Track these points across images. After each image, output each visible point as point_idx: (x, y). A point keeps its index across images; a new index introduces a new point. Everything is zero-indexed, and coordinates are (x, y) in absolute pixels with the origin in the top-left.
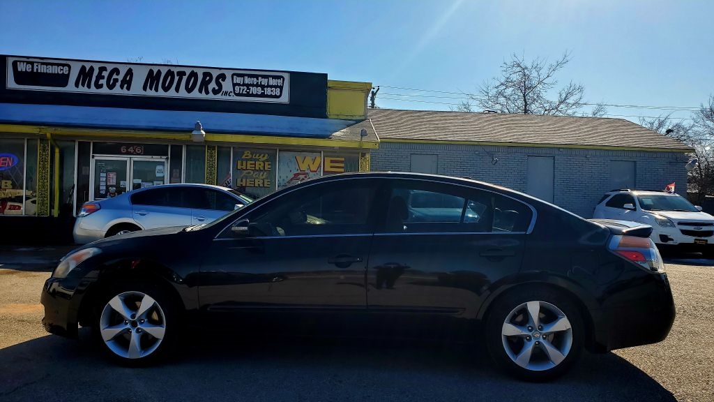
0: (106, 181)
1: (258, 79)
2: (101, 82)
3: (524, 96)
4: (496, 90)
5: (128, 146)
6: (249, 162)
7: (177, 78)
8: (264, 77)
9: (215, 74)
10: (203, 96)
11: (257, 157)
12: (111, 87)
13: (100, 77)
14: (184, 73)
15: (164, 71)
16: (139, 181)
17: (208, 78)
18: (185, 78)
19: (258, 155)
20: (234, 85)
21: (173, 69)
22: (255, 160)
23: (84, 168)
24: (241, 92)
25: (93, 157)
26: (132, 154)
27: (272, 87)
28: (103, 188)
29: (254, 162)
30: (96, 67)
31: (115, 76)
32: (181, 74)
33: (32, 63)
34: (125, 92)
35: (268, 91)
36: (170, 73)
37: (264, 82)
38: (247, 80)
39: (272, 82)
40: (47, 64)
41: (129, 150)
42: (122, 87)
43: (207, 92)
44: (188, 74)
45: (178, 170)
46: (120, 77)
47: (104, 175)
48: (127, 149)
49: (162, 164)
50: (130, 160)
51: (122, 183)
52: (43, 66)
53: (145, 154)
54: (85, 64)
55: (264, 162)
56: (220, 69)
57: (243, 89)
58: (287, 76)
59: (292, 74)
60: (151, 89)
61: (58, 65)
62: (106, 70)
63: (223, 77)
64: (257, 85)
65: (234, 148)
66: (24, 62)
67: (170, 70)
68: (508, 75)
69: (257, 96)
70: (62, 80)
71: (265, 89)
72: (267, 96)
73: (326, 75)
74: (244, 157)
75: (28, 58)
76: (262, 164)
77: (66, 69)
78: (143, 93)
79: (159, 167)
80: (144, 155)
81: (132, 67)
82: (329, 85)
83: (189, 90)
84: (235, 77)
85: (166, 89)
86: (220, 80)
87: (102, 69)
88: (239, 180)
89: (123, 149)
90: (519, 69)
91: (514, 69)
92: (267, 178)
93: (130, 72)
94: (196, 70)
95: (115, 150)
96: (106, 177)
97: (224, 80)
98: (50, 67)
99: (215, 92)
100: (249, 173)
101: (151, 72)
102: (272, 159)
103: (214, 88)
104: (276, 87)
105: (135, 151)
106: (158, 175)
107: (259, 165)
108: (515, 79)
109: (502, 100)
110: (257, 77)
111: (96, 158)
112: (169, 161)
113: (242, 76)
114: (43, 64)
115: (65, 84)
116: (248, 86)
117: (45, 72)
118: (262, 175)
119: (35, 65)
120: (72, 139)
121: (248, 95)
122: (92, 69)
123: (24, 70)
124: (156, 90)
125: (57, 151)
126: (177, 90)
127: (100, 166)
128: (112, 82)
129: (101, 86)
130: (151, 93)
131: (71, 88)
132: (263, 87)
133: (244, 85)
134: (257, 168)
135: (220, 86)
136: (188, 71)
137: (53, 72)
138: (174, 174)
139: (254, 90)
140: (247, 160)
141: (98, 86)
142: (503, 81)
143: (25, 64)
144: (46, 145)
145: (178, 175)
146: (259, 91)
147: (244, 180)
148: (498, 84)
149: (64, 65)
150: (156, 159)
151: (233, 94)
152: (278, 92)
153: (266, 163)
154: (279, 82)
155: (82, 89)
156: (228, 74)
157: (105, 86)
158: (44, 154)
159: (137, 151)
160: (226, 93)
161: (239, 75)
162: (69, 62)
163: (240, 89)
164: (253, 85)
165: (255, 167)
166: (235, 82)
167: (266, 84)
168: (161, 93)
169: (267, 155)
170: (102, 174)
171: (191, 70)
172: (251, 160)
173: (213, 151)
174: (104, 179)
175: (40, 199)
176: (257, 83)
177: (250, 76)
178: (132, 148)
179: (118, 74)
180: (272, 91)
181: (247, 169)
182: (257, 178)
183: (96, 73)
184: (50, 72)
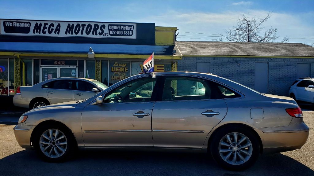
0: (48, 79)
1: (121, 27)
2: (45, 30)
3: (248, 35)
4: (234, 32)
7: (81, 28)
8: (124, 26)
9: (100, 25)
10: (94, 36)
11: (121, 65)
12: (50, 33)
13: (45, 28)
14: (85, 25)
15: (75, 24)
17: (97, 27)
18: (85, 27)
20: (109, 30)
21: (79, 23)
22: (120, 67)
23: (37, 72)
24: (113, 34)
26: (60, 65)
27: (128, 30)
30: (43, 23)
31: (52, 28)
32: (84, 26)
33: (12, 22)
34: (57, 35)
35: (126, 33)
36: (78, 25)
37: (124, 28)
38: (116, 28)
39: (128, 28)
40: (19, 22)
41: (58, 63)
42: (55, 33)
43: (96, 34)
45: (82, 73)
46: (54, 28)
47: (47, 75)
48: (57, 62)
49: (75, 69)
50: (59, 68)
52: (17, 23)
53: (66, 65)
54: (38, 22)
55: (124, 68)
56: (102, 22)
57: (114, 32)
58: (135, 25)
59: (138, 24)
60: (69, 33)
61: (25, 23)
62: (48, 25)
63: (104, 26)
64: (120, 30)
65: (109, 61)
66: (8, 22)
67: (78, 24)
68: (240, 25)
69: (120, 35)
70: (27, 30)
71: (125, 32)
72: (126, 35)
73: (154, 24)
74: (114, 65)
75: (10, 20)
76: (123, 69)
77: (28, 25)
78: (65, 35)
79: (73, 71)
81: (60, 23)
82: (156, 29)
83: (88, 33)
85: (76, 33)
86: (103, 28)
87: (46, 24)
88: (112, 77)
89: (55, 63)
90: (246, 22)
91: (243, 22)
92: (126, 76)
93: (59, 25)
94: (90, 23)
95: (51, 63)
96: (48, 76)
97: (104, 28)
98: (21, 24)
99: (100, 34)
100: (117, 73)
101: (69, 25)
102: (128, 66)
103: (100, 32)
104: (130, 30)
105: (61, 63)
106: (73, 75)
108: (243, 27)
109: (237, 36)
111: (42, 67)
112: (78, 68)
113: (113, 25)
114: (17, 22)
115: (28, 32)
116: (116, 30)
117: (19, 26)
118: (124, 74)
119: (14, 23)
120: (30, 58)
121: (116, 35)
122: (41, 24)
123: (9, 26)
124: (72, 34)
125: (23, 64)
126: (82, 33)
127: (45, 72)
128: (50, 30)
130: (69, 35)
131: (31, 34)
132: (123, 31)
133: (114, 30)
134: (121, 71)
135: (103, 31)
136: (87, 24)
137: (23, 26)
138: (80, 74)
139: (119, 32)
140: (116, 67)
141: (44, 33)
142: (238, 28)
143: (9, 22)
144: (18, 61)
145: (82, 75)
146: (121, 33)
147: (115, 77)
148: (235, 29)
149: (27, 23)
150: (72, 67)
151: (109, 35)
152: (130, 33)
153: (125, 68)
154: (131, 28)
155: (37, 34)
156: (106, 25)
157: (47, 32)
158: (17, 66)
159: (62, 63)
160: (105, 34)
161: (111, 25)
162: (30, 21)
163: (112, 32)
164: (118, 30)
165: (120, 70)
166: (110, 29)
167: (125, 29)
168: (74, 35)
169: (125, 64)
170: (45, 75)
171: (88, 23)
172: (118, 66)
173: (99, 63)
174: (47, 77)
175: (16, 88)
176: (121, 29)
177: (117, 26)
178: (59, 62)
179: (53, 27)
180: (128, 33)
181: (116, 71)
182: (121, 76)
183: (43, 26)
184: (21, 26)
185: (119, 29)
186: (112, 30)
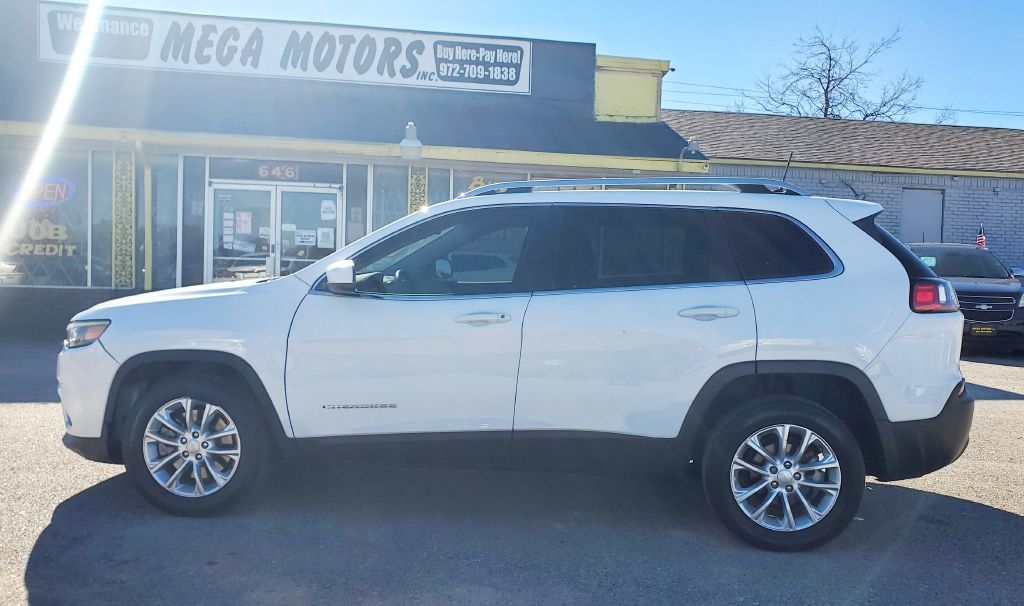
0: (234, 227)
1: (478, 52)
2: (207, 51)
3: (826, 94)
4: (782, 82)
7: (339, 48)
8: (488, 47)
9: (406, 41)
10: (385, 79)
12: (225, 61)
13: (204, 43)
14: (352, 39)
15: (317, 34)
16: (292, 227)
17: (393, 48)
18: (353, 48)
20: (439, 61)
21: (333, 31)
23: (195, 202)
24: (450, 74)
25: (210, 184)
26: (280, 180)
27: (502, 65)
28: (228, 239)
30: (198, 24)
31: (231, 42)
34: (248, 70)
35: (495, 72)
36: (327, 38)
37: (489, 56)
38: (461, 54)
39: (502, 56)
41: (273, 172)
42: (243, 62)
43: (392, 74)
44: (358, 40)
45: (360, 210)
46: (241, 44)
47: (230, 216)
48: (270, 170)
49: (333, 197)
50: (276, 190)
51: (261, 230)
53: (302, 179)
54: (179, 20)
56: (415, 32)
57: (453, 70)
58: (527, 47)
59: (537, 43)
60: (295, 65)
61: (131, 20)
62: (216, 32)
63: (419, 46)
64: (477, 63)
65: (455, 171)
67: (327, 33)
69: (477, 80)
71: (491, 69)
72: (495, 82)
73: (595, 45)
74: (472, 187)
75: (76, 6)
77: (144, 27)
78: (279, 72)
79: (326, 204)
80: (300, 181)
81: (262, 26)
82: (599, 63)
83: (361, 70)
84: (439, 46)
86: (414, 52)
87: (209, 29)
89: (263, 171)
90: (822, 49)
91: (814, 49)
93: (257, 36)
94: (372, 34)
95: (248, 171)
96: (235, 220)
97: (420, 53)
99: (406, 73)
101: (295, 34)
103: (404, 66)
104: (509, 65)
105: (284, 173)
106: (325, 217)
108: (813, 66)
111: (215, 186)
112: (345, 192)
113: (453, 45)
115: (143, 56)
116: (462, 63)
120: (173, 151)
121: (461, 79)
122: (190, 28)
123: (69, 27)
124: (304, 68)
125: (147, 171)
126: (340, 68)
127: (222, 201)
128: (226, 52)
129: (207, 59)
130: (294, 72)
131: (153, 61)
132: (487, 65)
133: (454, 61)
135: (414, 63)
136: (359, 35)
138: (353, 217)
139: (471, 71)
141: (203, 59)
144: (128, 163)
145: (360, 217)
146: (481, 72)
148: (786, 72)
149: (139, 21)
150: (322, 188)
151: (435, 77)
152: (512, 74)
154: (515, 57)
155: (175, 65)
156: (428, 42)
157: (214, 58)
158: (124, 177)
159: (287, 173)
160: (424, 75)
161: (446, 44)
162: (149, 16)
163: (448, 68)
164: (470, 62)
166: (439, 56)
167: (492, 61)
168: (312, 73)
170: (226, 215)
171: (364, 33)
173: (422, 177)
174: (231, 223)
175: (119, 258)
176: (478, 58)
177: (465, 46)
178: (278, 168)
179: (236, 38)
180: (502, 73)
183: (197, 35)
184: (117, 32)
185: (474, 59)
186: (446, 61)
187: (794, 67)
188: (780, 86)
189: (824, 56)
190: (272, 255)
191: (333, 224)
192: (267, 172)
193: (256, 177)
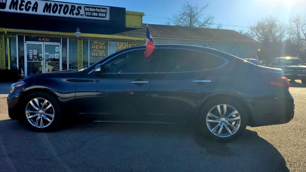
1: (95, 9)
2: (22, 7)
3: (191, 20)
5: (42, 38)
6: (96, 46)
7: (59, 7)
8: (98, 8)
9: (77, 6)
10: (71, 16)
11: (100, 44)
12: (27, 10)
13: (21, 5)
14: (62, 5)
15: (53, 3)
17: (73, 8)
18: (63, 8)
19: (100, 43)
20: (85, 11)
21: (57, 3)
23: (21, 47)
25: (25, 42)
26: (44, 42)
27: (102, 13)
28: (31, 57)
29: (98, 46)
31: (29, 5)
34: (34, 13)
35: (100, 15)
36: (56, 5)
37: (99, 10)
38: (91, 10)
39: (102, 11)
42: (33, 10)
43: (73, 14)
44: (64, 6)
45: (65, 49)
46: (32, 6)
47: (31, 51)
49: (58, 46)
50: (43, 44)
51: (40, 54)
53: (50, 41)
55: (103, 46)
56: (79, 4)
57: (89, 14)
58: (108, 8)
59: (111, 7)
60: (47, 12)
62: (25, 2)
64: (95, 12)
65: (90, 39)
68: (185, 11)
69: (95, 16)
72: (100, 17)
73: (125, 8)
74: (94, 43)
78: (43, 13)
79: (57, 48)
81: (37, 1)
82: (126, 13)
83: (65, 13)
84: (85, 8)
85: (54, 12)
86: (79, 9)
87: (22, 1)
88: (92, 53)
89: (40, 39)
91: (187, 8)
92: (104, 53)
93: (36, 3)
94: (68, 4)
95: (36, 39)
96: (32, 52)
97: (80, 9)
99: (77, 14)
100: (97, 50)
101: (47, 4)
102: (106, 44)
103: (76, 13)
104: (104, 13)
106: (56, 51)
107: (101, 47)
108: (187, 12)
109: (182, 21)
110: (95, 8)
111: (27, 43)
112: (61, 45)
113: (89, 7)
115: (4, 7)
116: (91, 12)
118: (102, 51)
120: (15, 34)
121: (91, 16)
124: (50, 12)
125: (8, 39)
126: (59, 13)
127: (29, 47)
128: (27, 8)
129: (22, 9)
130: (47, 14)
131: (7, 9)
132: (98, 13)
133: (89, 11)
135: (79, 12)
139: (94, 14)
140: (95, 45)
144: (2, 37)
145: (65, 51)
146: (96, 14)
147: (94, 53)
148: (180, 14)
150: (55, 44)
151: (85, 15)
152: (104, 15)
154: (105, 11)
155: (13, 10)
156: (83, 7)
157: (24, 9)
158: (1, 41)
159: (46, 40)
160: (82, 15)
161: (87, 7)
164: (94, 12)
165: (99, 48)
168: (52, 14)
169: (104, 43)
171: (66, 4)
172: (97, 44)
173: (81, 41)
175: (1, 61)
177: (92, 8)
178: (44, 38)
180: (102, 15)
181: (95, 49)
182: (100, 53)
183: (19, 3)
185: (94, 11)
186: (87, 11)
187: (182, 13)
188: (179, 17)
189: (190, 10)
190: (43, 61)
191: (58, 53)
192: (41, 40)
193: (38, 41)
